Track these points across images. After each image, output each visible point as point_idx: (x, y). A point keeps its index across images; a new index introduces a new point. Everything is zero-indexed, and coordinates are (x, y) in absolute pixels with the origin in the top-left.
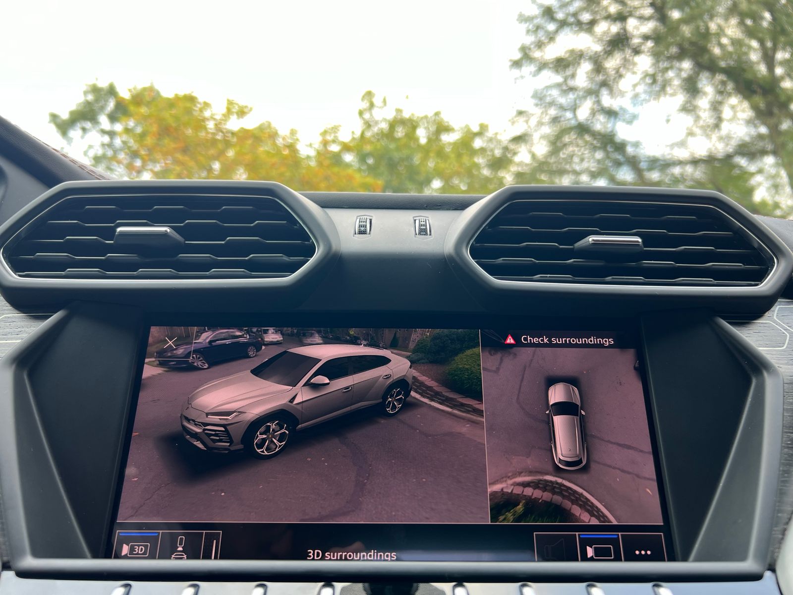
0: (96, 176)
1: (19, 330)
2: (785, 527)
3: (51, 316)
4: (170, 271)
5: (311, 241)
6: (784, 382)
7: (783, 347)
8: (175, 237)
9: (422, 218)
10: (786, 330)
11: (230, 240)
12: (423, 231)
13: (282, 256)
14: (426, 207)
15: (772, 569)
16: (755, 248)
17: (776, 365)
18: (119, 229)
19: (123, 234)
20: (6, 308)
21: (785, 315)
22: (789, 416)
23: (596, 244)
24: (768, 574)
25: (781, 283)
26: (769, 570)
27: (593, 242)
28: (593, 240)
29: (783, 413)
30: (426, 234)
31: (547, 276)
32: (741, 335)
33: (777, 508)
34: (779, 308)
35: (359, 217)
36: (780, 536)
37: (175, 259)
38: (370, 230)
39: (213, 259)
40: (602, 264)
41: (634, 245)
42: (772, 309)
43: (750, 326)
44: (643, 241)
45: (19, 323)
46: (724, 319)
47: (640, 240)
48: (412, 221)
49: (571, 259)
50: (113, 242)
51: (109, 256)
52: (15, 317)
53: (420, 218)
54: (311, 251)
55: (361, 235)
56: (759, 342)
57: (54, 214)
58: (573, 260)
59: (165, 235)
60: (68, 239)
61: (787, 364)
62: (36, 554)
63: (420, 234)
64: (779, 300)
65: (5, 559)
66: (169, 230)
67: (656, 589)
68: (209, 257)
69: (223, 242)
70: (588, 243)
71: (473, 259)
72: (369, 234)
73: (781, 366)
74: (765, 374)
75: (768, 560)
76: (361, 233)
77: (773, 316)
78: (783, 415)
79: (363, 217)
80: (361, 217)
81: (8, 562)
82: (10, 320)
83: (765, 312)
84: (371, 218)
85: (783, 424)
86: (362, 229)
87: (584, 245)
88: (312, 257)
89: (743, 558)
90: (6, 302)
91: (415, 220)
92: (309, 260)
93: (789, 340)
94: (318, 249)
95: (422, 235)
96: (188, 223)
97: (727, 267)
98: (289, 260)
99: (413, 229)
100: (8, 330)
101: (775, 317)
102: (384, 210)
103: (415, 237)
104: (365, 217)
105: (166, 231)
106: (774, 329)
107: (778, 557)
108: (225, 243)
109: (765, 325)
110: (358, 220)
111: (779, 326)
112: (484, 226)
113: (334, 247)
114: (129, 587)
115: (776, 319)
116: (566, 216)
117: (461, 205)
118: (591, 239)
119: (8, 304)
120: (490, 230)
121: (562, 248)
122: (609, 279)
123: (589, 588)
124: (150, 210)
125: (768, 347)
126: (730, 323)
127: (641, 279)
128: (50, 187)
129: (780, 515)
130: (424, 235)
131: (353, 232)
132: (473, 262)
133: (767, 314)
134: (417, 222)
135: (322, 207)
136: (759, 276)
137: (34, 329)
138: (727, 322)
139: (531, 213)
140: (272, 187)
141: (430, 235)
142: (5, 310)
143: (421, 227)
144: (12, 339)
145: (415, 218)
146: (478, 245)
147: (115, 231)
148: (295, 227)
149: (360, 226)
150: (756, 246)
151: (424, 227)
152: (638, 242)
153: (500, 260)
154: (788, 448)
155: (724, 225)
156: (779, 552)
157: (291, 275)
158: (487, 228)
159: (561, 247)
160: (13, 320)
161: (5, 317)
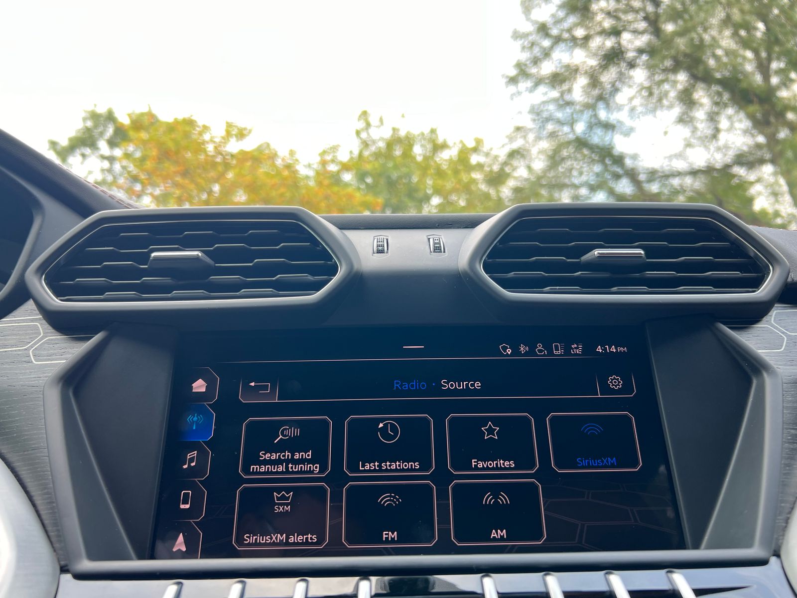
0: (125, 205)
1: (63, 351)
2: (788, 516)
3: (93, 337)
4: (203, 292)
5: (333, 261)
6: (782, 382)
7: (781, 349)
8: (206, 260)
9: (436, 236)
10: (783, 333)
11: (257, 261)
12: (438, 249)
13: (307, 276)
14: (438, 226)
15: (777, 555)
16: (751, 257)
17: (775, 366)
18: (153, 255)
19: (157, 259)
20: (49, 331)
21: (781, 319)
22: (789, 413)
23: (601, 256)
24: (773, 560)
25: (777, 289)
26: (774, 555)
27: (599, 255)
28: (599, 253)
29: (783, 411)
30: (441, 252)
31: (556, 289)
32: (741, 338)
33: (780, 499)
34: (777, 313)
35: (377, 237)
36: (784, 525)
37: (207, 281)
38: (388, 249)
39: (243, 280)
40: (608, 275)
41: (638, 256)
42: (770, 314)
43: (749, 330)
44: (645, 253)
45: (62, 345)
46: (724, 325)
47: (642, 252)
48: (426, 240)
49: (578, 272)
50: (147, 266)
51: (144, 280)
52: (58, 339)
53: (434, 236)
54: (333, 270)
55: (379, 254)
56: (758, 345)
57: (91, 242)
58: (580, 273)
59: (197, 258)
60: (105, 265)
61: (785, 365)
62: (92, 557)
63: (434, 251)
64: (776, 305)
65: (63, 563)
66: (200, 254)
67: (669, 574)
68: (239, 278)
69: (251, 264)
70: (593, 257)
71: (486, 274)
72: (387, 252)
73: (780, 367)
74: (765, 375)
75: (773, 547)
76: (379, 252)
77: (771, 320)
78: (783, 413)
79: (380, 237)
80: (378, 237)
81: (66, 566)
82: (53, 342)
83: (763, 317)
84: (387, 238)
85: (783, 420)
86: (380, 248)
87: (590, 258)
88: (335, 276)
89: (749, 545)
90: (48, 326)
91: (429, 239)
92: (333, 279)
93: (787, 343)
94: (341, 268)
95: (437, 252)
96: (217, 247)
97: (725, 275)
98: (313, 279)
99: (428, 247)
100: (52, 351)
101: (772, 322)
102: (399, 230)
103: (430, 254)
104: (382, 237)
105: (197, 255)
106: (772, 332)
107: (782, 543)
108: (253, 265)
109: (763, 329)
110: (376, 240)
111: (776, 329)
112: (495, 242)
113: (356, 266)
114: (180, 585)
115: (773, 323)
116: (572, 231)
117: (471, 224)
118: (596, 252)
119: (50, 328)
120: (500, 246)
121: (569, 262)
122: (615, 289)
123: (607, 575)
124: (181, 236)
125: (767, 350)
126: (730, 328)
127: (645, 289)
128: (85, 217)
129: (783, 505)
130: (439, 252)
131: (371, 251)
132: (486, 276)
133: (764, 319)
134: (431, 240)
135: (340, 229)
136: (756, 284)
137: (77, 350)
138: (727, 327)
139: (539, 230)
140: (296, 212)
141: (444, 252)
142: (47, 333)
143: (436, 245)
144: (56, 360)
145: (429, 237)
146: (490, 260)
147: (150, 256)
148: (318, 248)
149: (378, 246)
150: (752, 254)
151: (439, 245)
152: (641, 254)
153: (512, 274)
154: (789, 443)
155: (720, 235)
156: (783, 539)
157: (315, 293)
158: (498, 244)
159: (568, 260)
160: (57, 342)
161: (49, 340)
